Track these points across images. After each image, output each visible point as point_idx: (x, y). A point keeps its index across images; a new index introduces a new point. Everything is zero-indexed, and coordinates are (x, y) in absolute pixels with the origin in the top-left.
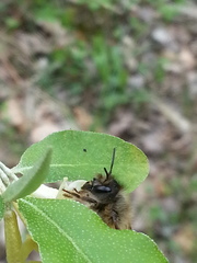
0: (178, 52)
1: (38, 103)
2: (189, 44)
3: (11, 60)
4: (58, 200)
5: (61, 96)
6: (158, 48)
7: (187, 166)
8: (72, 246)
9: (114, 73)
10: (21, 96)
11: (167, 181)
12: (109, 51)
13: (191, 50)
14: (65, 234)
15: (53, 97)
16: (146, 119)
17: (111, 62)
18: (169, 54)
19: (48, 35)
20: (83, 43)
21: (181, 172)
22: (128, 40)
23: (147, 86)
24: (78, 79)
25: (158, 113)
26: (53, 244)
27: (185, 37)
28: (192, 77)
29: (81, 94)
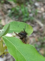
0: (40, 8)
1: (9, 20)
2: (43, 6)
3: (2, 10)
4: (12, 37)
5: (14, 19)
6: (36, 7)
7: (42, 34)
8: (15, 47)
9: (26, 13)
10: (5, 19)
11: (38, 38)
12: (25, 8)
13: (43, 7)
14: (13, 45)
15: (12, 19)
16: (33, 24)
17: (25, 10)
18: (38, 9)
19: (11, 4)
20: (19, 6)
21: (41, 36)
22: (29, 5)
23: (33, 16)
24: (18, 15)
25: (36, 22)
26: (10, 47)
27: (42, 4)
28: (44, 14)
29: (18, 18)
